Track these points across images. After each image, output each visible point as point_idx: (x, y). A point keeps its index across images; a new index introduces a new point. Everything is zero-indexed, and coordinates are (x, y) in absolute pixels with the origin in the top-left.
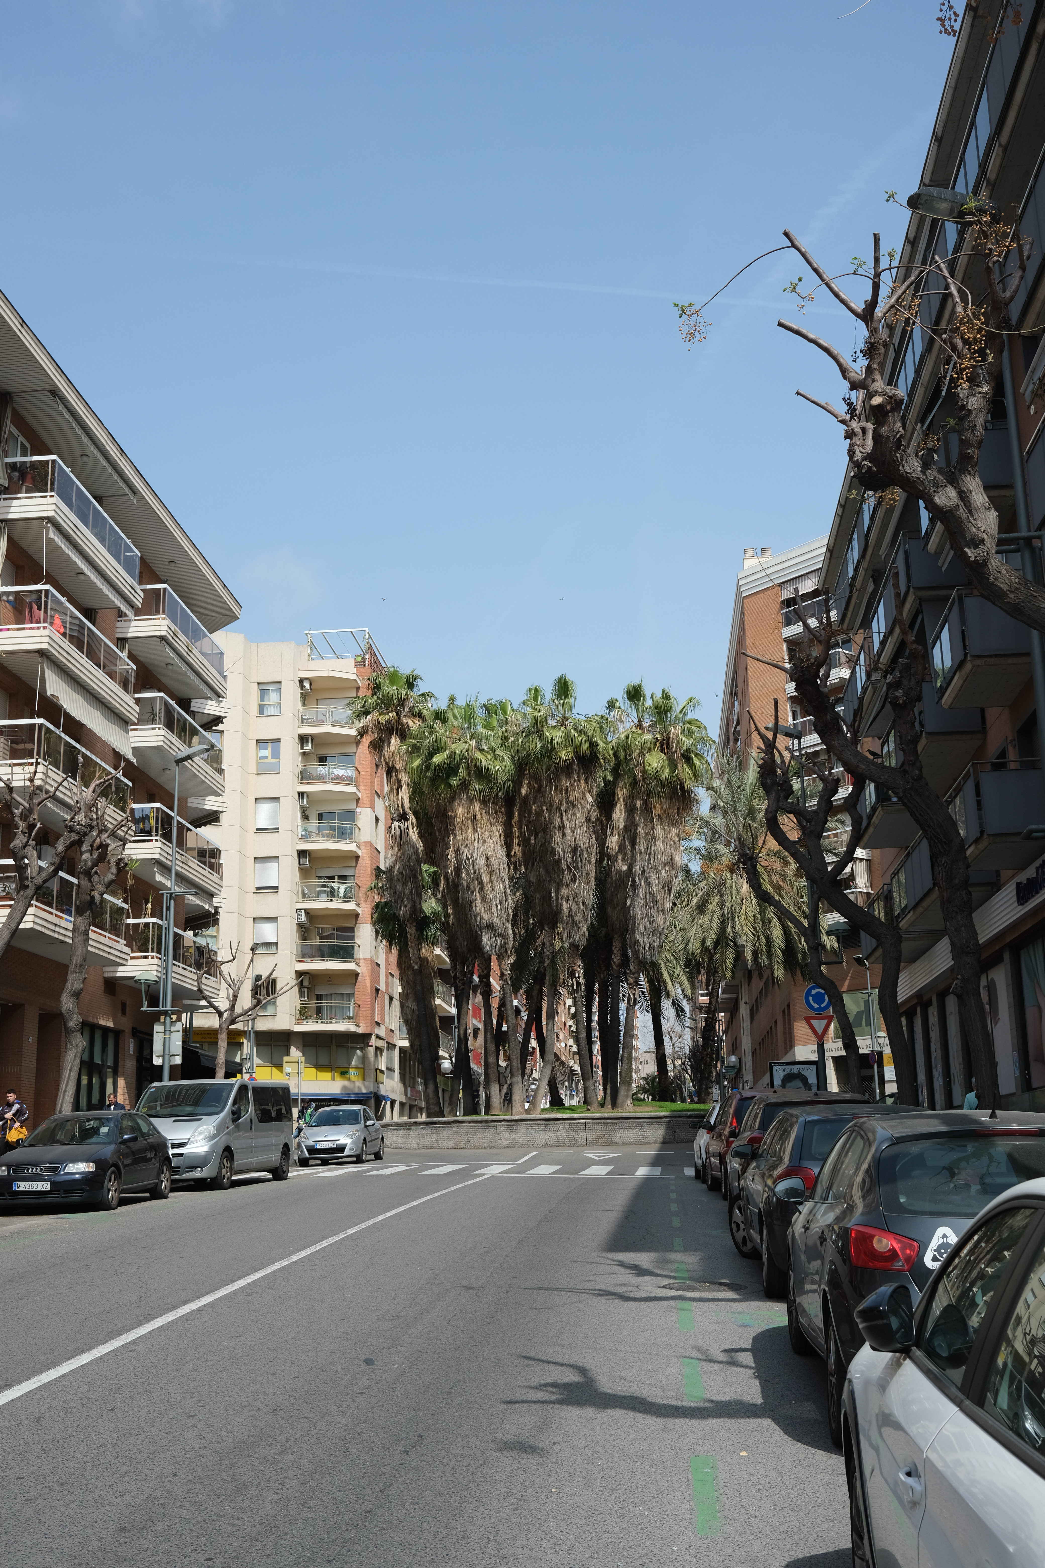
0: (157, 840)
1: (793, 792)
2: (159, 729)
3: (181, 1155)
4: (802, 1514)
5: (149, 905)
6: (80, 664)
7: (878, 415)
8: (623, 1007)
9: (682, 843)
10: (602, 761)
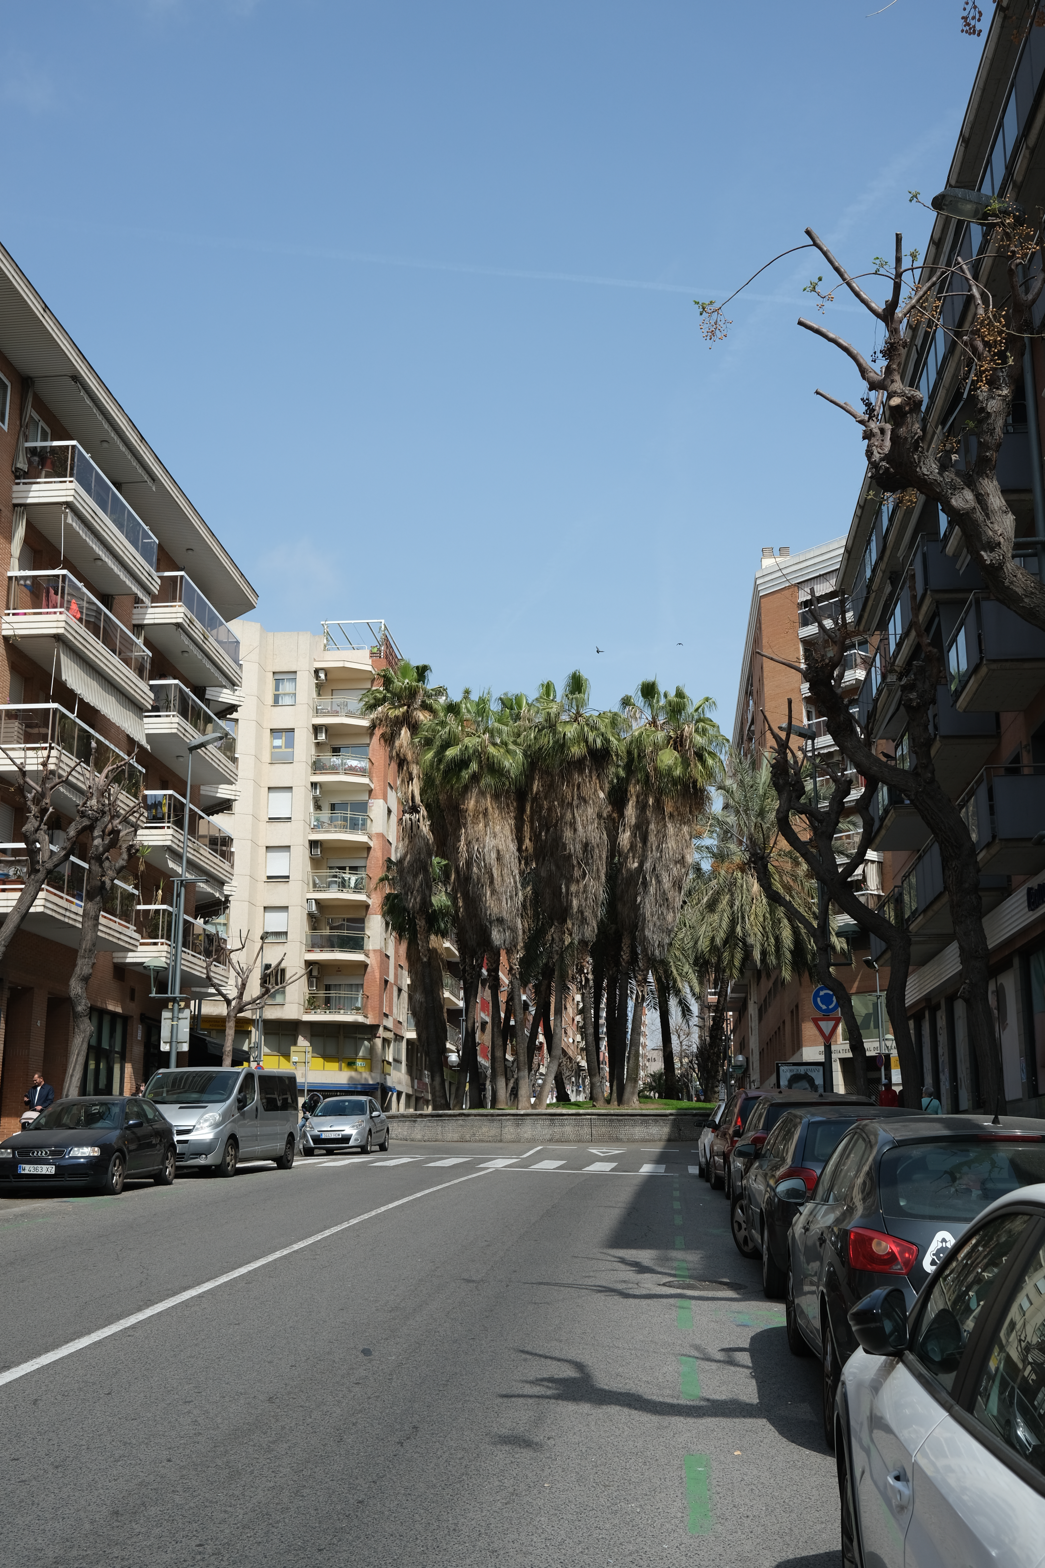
0: (169, 827)
1: (804, 793)
2: (174, 716)
3: (186, 1142)
4: (794, 1515)
5: (160, 892)
6: (96, 649)
7: (896, 415)
8: (631, 1004)
9: (694, 841)
10: (615, 758)
